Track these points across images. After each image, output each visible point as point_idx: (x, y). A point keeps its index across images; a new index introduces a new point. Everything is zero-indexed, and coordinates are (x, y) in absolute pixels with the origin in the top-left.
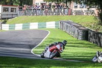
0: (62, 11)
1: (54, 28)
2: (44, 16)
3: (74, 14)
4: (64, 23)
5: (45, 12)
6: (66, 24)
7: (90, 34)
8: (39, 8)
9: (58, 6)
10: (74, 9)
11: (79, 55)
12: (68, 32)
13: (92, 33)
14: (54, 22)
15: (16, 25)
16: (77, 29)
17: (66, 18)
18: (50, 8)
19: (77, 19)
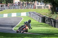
0: (30, 6)
1: (26, 16)
2: (20, 9)
3: (37, 8)
4: (31, 13)
5: (20, 7)
6: (32, 13)
7: (46, 19)
8: (17, 5)
9: (28, 4)
10: (37, 5)
11: (40, 31)
12: (33, 18)
13: (47, 19)
14: (25, 13)
15: (4, 14)
16: (38, 16)
17: (32, 10)
18: (23, 5)
19: (39, 11)
